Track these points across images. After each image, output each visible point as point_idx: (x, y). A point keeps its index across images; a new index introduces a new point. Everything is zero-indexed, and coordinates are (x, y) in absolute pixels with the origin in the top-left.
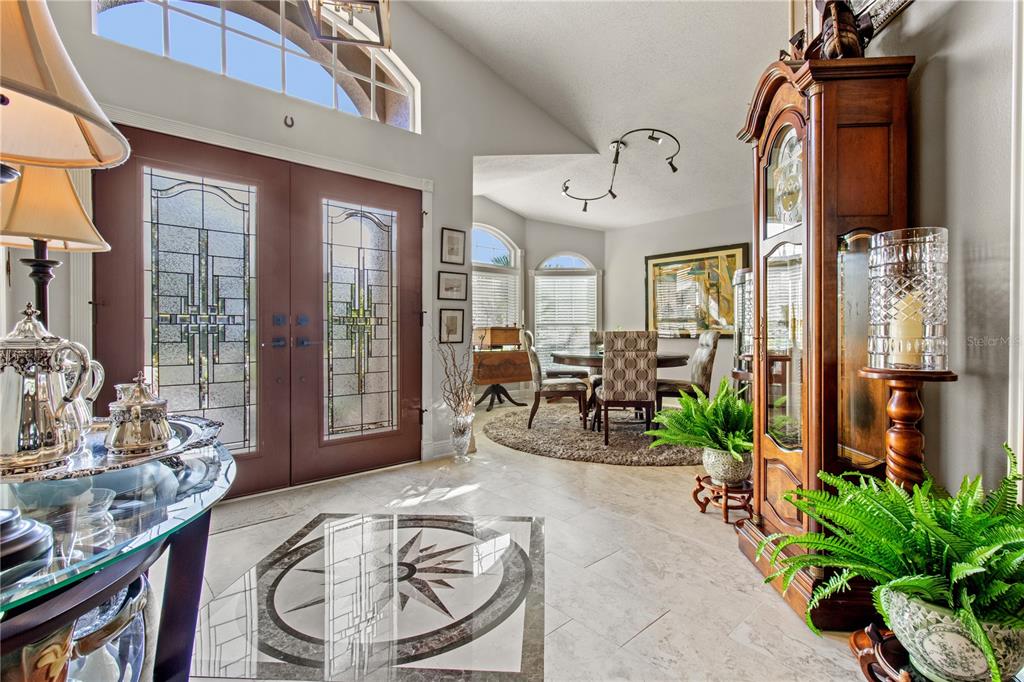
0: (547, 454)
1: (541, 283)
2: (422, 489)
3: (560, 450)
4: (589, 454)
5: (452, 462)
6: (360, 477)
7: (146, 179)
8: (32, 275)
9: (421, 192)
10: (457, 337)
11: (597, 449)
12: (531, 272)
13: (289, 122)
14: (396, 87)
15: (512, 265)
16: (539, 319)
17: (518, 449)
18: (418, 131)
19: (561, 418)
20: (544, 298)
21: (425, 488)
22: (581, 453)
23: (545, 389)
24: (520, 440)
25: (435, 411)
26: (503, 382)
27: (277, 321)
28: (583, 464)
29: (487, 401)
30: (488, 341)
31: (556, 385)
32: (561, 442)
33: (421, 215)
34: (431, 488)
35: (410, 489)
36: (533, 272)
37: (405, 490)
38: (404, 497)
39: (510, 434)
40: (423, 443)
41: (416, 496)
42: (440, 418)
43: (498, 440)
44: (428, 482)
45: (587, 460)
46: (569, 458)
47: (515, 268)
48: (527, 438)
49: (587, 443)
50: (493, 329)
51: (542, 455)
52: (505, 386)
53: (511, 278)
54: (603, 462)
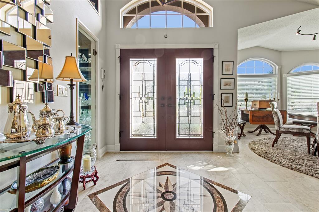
0: (276, 162)
1: (291, 80)
2: (205, 163)
3: (284, 162)
4: (302, 168)
5: (225, 155)
6: (188, 153)
7: (131, 62)
8: (70, 88)
9: (213, 49)
10: (230, 104)
11: (312, 166)
12: (284, 75)
13: (166, 36)
14: (206, 13)
15: (274, 73)
16: (289, 96)
17: (260, 156)
18: (212, 26)
19: (296, 145)
20: (292, 87)
21: (206, 163)
22: (298, 167)
23: (282, 130)
24: (264, 152)
25: (219, 133)
26: (266, 124)
27: (163, 98)
28: (297, 173)
29: (258, 131)
30: (258, 106)
31: (289, 128)
32: (288, 157)
33: (213, 57)
34: (208, 164)
35: (201, 162)
36: (286, 75)
37: (198, 162)
38: (195, 165)
39: (260, 148)
40: (214, 145)
41: (201, 166)
42: (221, 136)
43: (253, 149)
44: (209, 161)
45: (300, 172)
46: (288, 168)
47: (275, 74)
48: (269, 152)
49: (305, 162)
50: (260, 101)
51: (273, 162)
52: (268, 126)
53: (272, 79)
54: (312, 176)
